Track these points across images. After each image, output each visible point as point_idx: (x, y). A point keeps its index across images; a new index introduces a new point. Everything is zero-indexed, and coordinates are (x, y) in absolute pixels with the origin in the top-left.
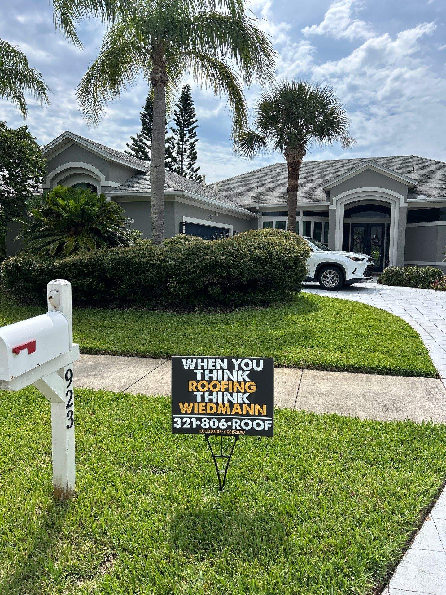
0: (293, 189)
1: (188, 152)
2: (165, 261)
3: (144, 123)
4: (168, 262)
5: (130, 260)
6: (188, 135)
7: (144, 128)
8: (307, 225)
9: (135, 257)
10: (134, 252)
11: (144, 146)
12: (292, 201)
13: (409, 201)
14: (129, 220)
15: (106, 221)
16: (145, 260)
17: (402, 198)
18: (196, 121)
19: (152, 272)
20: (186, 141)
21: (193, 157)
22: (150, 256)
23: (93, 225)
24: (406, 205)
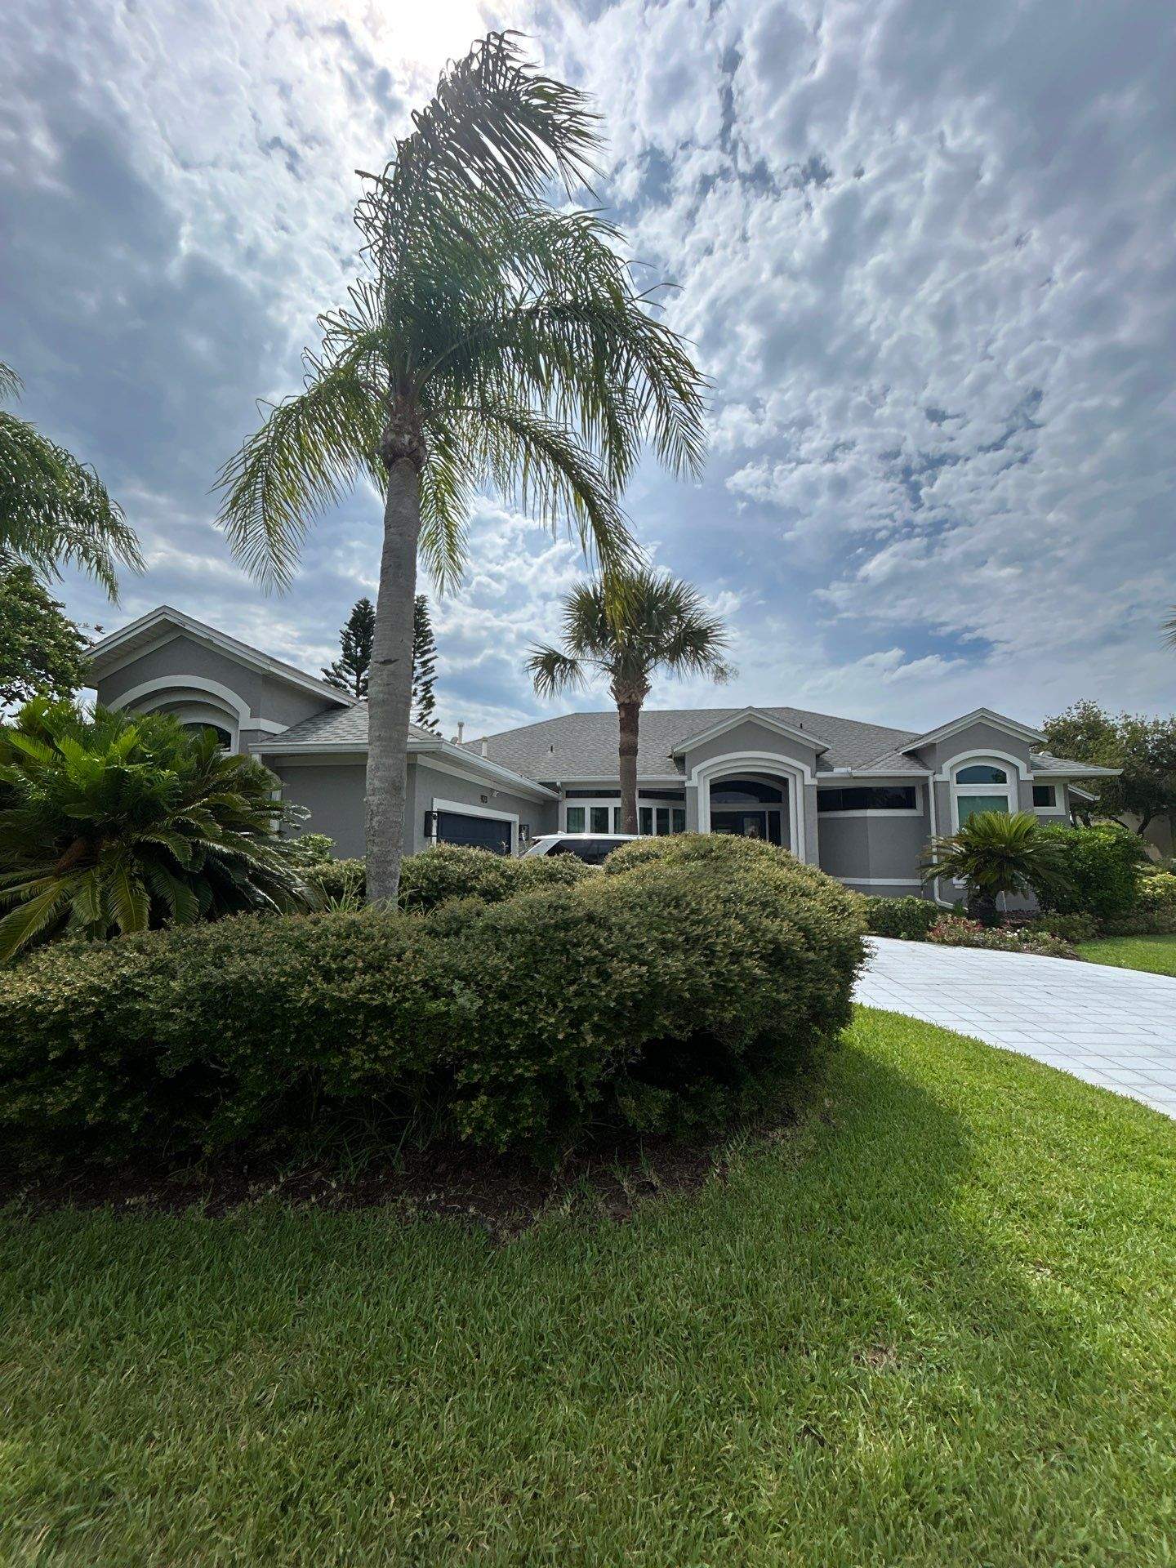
0: (629, 751)
1: (420, 694)
2: (436, 993)
3: (346, 648)
4: (451, 995)
5: (278, 994)
6: (420, 670)
7: (346, 656)
8: (646, 813)
9: (300, 978)
10: (300, 946)
11: (344, 683)
12: (629, 771)
13: (821, 775)
14: (295, 810)
15: (203, 818)
16: (346, 990)
17: (807, 770)
18: (435, 649)
19: (376, 1048)
20: (418, 678)
21: (430, 704)
22: (370, 968)
23: (154, 830)
24: (815, 782)
